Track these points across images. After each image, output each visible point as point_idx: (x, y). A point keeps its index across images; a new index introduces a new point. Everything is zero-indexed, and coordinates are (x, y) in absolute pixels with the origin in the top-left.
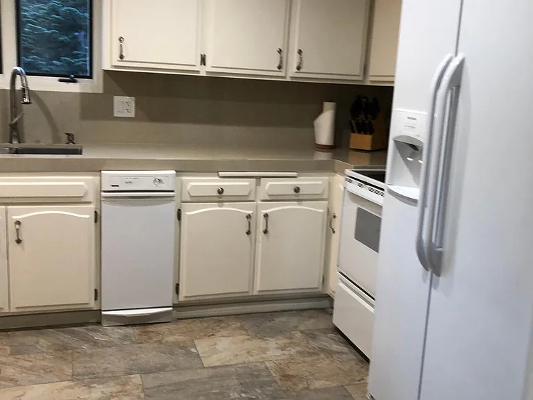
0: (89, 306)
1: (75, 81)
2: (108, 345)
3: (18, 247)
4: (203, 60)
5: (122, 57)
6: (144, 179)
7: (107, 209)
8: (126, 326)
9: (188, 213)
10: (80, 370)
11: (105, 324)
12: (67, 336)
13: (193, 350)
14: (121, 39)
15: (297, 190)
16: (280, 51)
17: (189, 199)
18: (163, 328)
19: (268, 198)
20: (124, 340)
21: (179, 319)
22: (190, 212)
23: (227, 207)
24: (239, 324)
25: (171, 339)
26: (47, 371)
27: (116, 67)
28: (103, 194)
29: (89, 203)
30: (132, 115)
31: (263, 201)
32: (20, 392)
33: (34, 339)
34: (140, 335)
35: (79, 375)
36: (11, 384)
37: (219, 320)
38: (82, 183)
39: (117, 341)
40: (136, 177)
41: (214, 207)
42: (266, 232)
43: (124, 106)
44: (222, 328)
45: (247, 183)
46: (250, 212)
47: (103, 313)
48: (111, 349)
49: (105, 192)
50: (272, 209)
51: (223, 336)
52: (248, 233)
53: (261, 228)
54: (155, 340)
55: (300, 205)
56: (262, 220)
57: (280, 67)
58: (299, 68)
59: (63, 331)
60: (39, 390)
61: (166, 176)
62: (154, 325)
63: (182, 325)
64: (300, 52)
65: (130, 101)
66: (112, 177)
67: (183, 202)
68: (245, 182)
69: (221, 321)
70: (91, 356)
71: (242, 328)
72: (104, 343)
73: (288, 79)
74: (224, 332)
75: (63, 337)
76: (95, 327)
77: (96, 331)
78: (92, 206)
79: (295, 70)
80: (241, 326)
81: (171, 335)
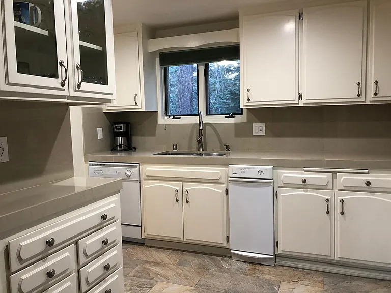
0: (223, 245)
1: (234, 117)
2: (228, 272)
3: (187, 205)
4: (300, 97)
5: (249, 100)
6: (252, 171)
7: (232, 188)
8: (245, 262)
9: (282, 194)
10: (202, 282)
11: (233, 258)
12: (210, 261)
13: (276, 288)
14: (248, 90)
15: (368, 183)
16: (359, 84)
17: (282, 185)
18: (266, 269)
19: (343, 188)
20: (238, 271)
21: (279, 265)
22: (283, 193)
23: (310, 193)
24: (321, 279)
25: (267, 277)
26: (186, 278)
27: (246, 106)
28: (229, 178)
29: (223, 183)
30: (263, 133)
31: (339, 190)
32: (165, 286)
33: (193, 258)
34: (249, 269)
35: (200, 285)
36: (165, 280)
37: (307, 272)
38: (219, 172)
39: (234, 271)
40: (247, 169)
41: (301, 192)
42: (342, 213)
43: (259, 128)
44: (306, 278)
45: (326, 177)
46: (329, 198)
47: (231, 251)
48: (227, 274)
49: (231, 177)
50: (346, 196)
51: (303, 284)
52: (328, 212)
53: (339, 210)
54: (257, 275)
55: (373, 196)
56: (339, 205)
57: (359, 95)
58: (376, 94)
59: (209, 258)
60: (175, 287)
61: (266, 169)
62: (262, 266)
63: (280, 269)
64: (376, 82)
65: (263, 125)
66: (235, 169)
67: (279, 187)
68: (324, 176)
69: (308, 273)
70: (214, 275)
71: (321, 282)
72: (226, 270)
73: (368, 103)
74: (306, 282)
75: (207, 261)
76: (227, 259)
77: (226, 261)
78: (224, 185)
79: (373, 95)
80: (322, 281)
81: (268, 274)
